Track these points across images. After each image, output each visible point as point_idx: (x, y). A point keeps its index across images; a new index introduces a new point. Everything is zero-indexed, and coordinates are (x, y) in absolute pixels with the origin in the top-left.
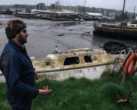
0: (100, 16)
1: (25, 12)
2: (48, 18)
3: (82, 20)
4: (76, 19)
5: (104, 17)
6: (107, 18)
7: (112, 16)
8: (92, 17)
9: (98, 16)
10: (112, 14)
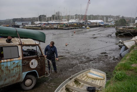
0: (102, 23)
1: (31, 25)
2: (59, 28)
3: (88, 27)
4: (83, 27)
5: (104, 23)
6: (108, 24)
7: (111, 22)
8: (95, 24)
9: (99, 23)
10: (110, 20)
